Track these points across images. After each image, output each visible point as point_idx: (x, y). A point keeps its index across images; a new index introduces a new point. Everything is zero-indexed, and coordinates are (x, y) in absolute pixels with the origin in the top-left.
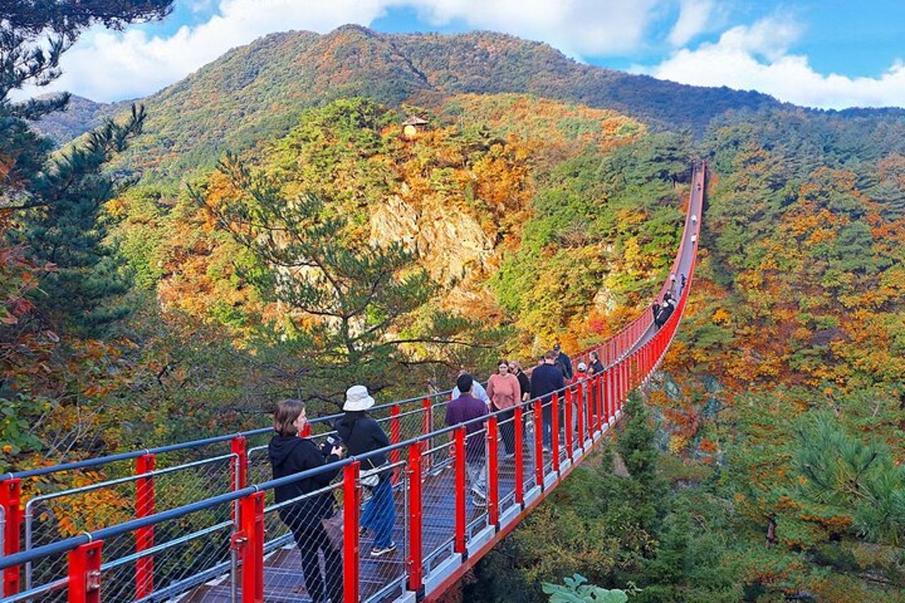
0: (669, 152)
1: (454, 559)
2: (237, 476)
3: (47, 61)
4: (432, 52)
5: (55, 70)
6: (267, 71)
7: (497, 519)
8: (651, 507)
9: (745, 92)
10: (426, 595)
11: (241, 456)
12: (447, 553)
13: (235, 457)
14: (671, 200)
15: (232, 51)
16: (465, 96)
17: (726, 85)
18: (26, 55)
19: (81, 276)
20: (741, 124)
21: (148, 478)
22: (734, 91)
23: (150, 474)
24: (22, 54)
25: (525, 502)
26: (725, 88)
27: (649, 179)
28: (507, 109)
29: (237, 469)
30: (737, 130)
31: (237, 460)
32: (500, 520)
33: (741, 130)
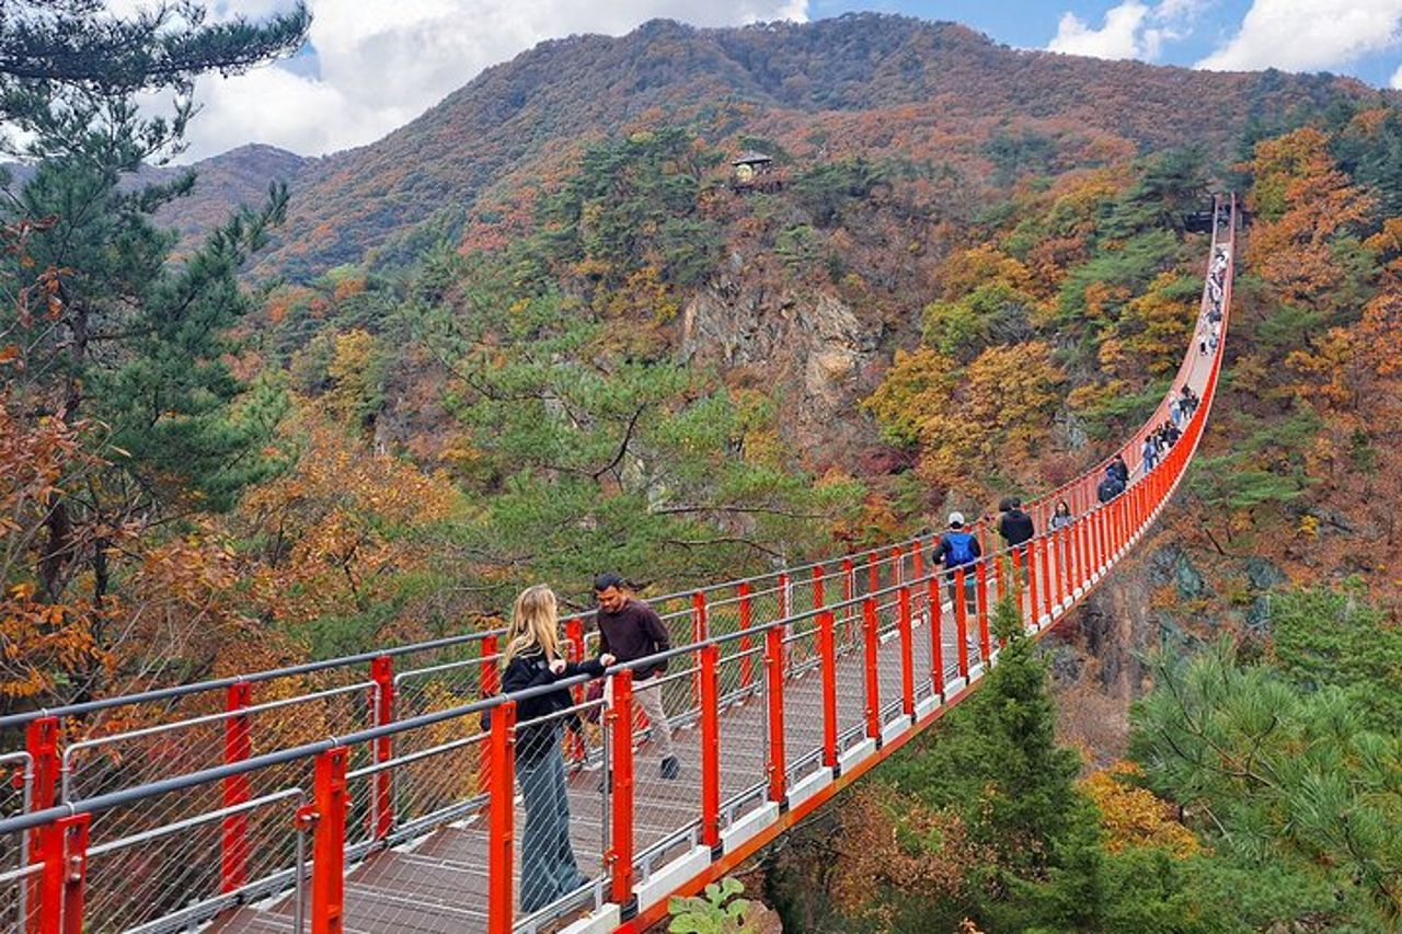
0: (1170, 182)
1: (694, 855)
2: (376, 715)
3: (170, 130)
4: (781, 51)
5: (181, 142)
6: (538, 96)
7: (784, 791)
8: (1042, 796)
9: (1310, 76)
10: (640, 910)
11: (383, 686)
12: (683, 846)
13: (374, 687)
14: (1178, 261)
15: (487, 71)
16: (831, 114)
17: (1274, 67)
18: (143, 124)
19: (192, 426)
20: (1296, 130)
21: (239, 717)
22: (1291, 75)
23: (243, 711)
24: (138, 125)
25: (842, 767)
26: (1273, 72)
27: (1139, 228)
28: (902, 128)
29: (377, 705)
30: (1290, 141)
31: (377, 692)
32: (788, 794)
33: (1297, 140)
